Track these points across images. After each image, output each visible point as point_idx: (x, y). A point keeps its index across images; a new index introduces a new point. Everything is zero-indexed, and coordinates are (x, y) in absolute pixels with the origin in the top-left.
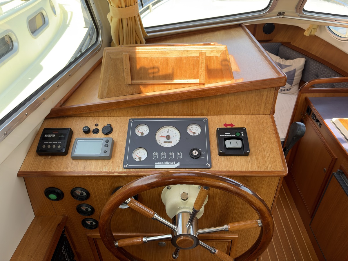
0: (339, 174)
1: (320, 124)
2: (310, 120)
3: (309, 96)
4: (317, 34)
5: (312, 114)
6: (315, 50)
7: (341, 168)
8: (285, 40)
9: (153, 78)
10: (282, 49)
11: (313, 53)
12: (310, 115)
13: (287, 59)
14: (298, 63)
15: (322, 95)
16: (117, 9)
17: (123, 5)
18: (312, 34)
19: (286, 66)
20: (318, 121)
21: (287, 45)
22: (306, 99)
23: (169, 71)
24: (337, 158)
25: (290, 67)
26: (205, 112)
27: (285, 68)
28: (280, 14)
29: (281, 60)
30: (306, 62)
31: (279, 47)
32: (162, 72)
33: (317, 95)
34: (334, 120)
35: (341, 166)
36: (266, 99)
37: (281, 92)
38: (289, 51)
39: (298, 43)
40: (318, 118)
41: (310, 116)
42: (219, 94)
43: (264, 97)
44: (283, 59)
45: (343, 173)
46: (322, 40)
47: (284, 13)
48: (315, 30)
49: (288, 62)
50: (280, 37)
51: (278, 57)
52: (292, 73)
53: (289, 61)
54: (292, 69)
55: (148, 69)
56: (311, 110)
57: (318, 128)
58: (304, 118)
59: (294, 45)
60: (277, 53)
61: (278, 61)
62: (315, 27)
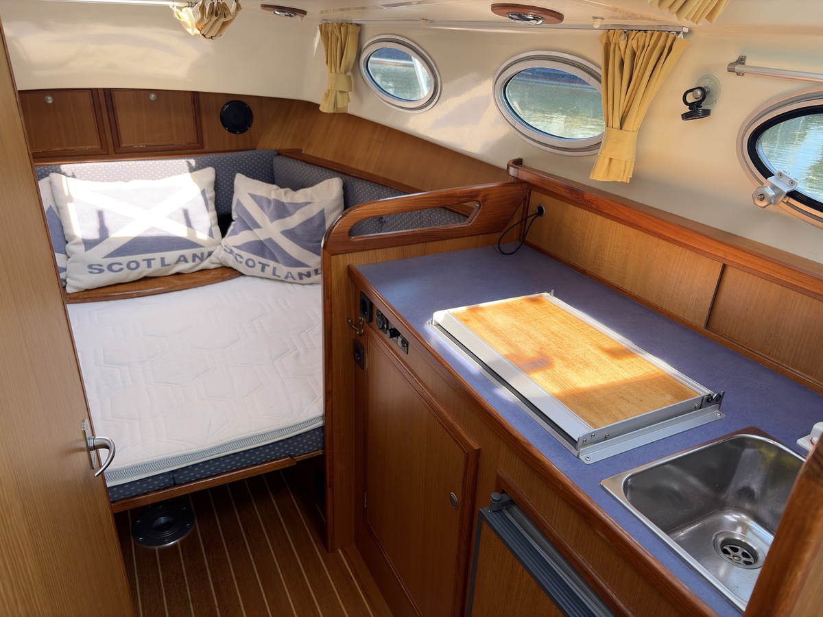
0: (499, 511)
1: (405, 343)
2: (376, 336)
3: (358, 261)
4: (352, 110)
5: (375, 317)
6: (365, 157)
7: (502, 487)
8: (288, 145)
10: (281, 164)
11: (361, 168)
12: (371, 320)
13: (295, 188)
14: (327, 192)
15: (393, 252)
18: (340, 105)
19: (298, 206)
20: (395, 333)
21: (294, 155)
22: (350, 272)
24: (479, 450)
25: (308, 206)
27: (295, 212)
29: (282, 191)
30: (345, 188)
31: (272, 161)
33: (380, 254)
34: (439, 316)
35: (499, 477)
37: (302, 282)
38: (297, 168)
39: (319, 148)
40: (394, 323)
41: (374, 323)
44: (287, 189)
45: (512, 502)
46: (376, 125)
48: (345, 95)
49: (300, 196)
50: (272, 139)
51: (275, 187)
52: (317, 223)
53: (301, 191)
54: (313, 211)
56: (372, 304)
57: (402, 353)
58: (361, 335)
59: (311, 154)
60: (270, 178)
61: (273, 196)
62: (345, 89)
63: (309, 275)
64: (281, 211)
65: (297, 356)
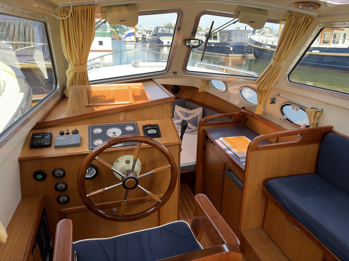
0: (228, 171)
1: (214, 144)
2: (208, 144)
3: (205, 128)
4: (207, 91)
5: (208, 139)
6: (209, 102)
7: (229, 168)
8: (189, 97)
9: (102, 102)
10: (187, 103)
11: (208, 104)
12: (207, 140)
13: (191, 109)
14: (198, 111)
15: (213, 126)
16: (74, 67)
17: (79, 64)
18: (203, 90)
19: (191, 114)
20: (212, 142)
21: (190, 100)
22: (204, 130)
23: (111, 98)
24: (226, 162)
25: (194, 114)
26: (135, 119)
27: (190, 115)
28: (174, 73)
29: (187, 110)
30: (203, 110)
31: (185, 102)
32: (107, 99)
33: (210, 127)
34: (221, 139)
35: (228, 166)
36: (167, 110)
37: (191, 133)
38: (192, 104)
39: (197, 99)
40: (212, 140)
41: (208, 141)
42: (141, 107)
43: (166, 108)
45: (230, 170)
46: (212, 95)
47: (176, 72)
48: (205, 88)
49: (192, 111)
50: (185, 96)
51: (185, 109)
52: (196, 118)
53: (192, 110)
54: (195, 115)
55: (98, 97)
56: (208, 137)
57: (213, 146)
58: (205, 143)
59: (195, 100)
60: (184, 106)
61: (185, 111)
62: (205, 86)
63: (193, 132)
64: (187, 115)
65: (190, 150)
